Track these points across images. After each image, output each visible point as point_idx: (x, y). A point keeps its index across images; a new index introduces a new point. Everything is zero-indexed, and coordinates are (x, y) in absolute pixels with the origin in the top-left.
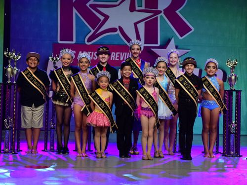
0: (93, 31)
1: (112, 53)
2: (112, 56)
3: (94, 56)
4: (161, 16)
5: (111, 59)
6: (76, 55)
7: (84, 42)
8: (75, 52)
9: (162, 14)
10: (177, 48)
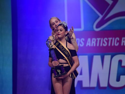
0: (101, 17)
1: (123, 38)
2: (123, 41)
3: (103, 42)
5: (122, 44)
6: (85, 42)
7: (93, 28)
8: (83, 39)
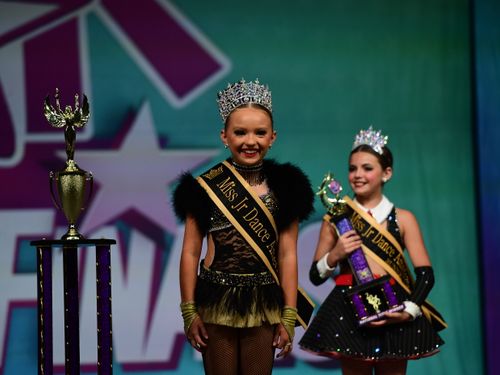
4: (92, 17)
9: (96, 6)
10: (164, 142)
